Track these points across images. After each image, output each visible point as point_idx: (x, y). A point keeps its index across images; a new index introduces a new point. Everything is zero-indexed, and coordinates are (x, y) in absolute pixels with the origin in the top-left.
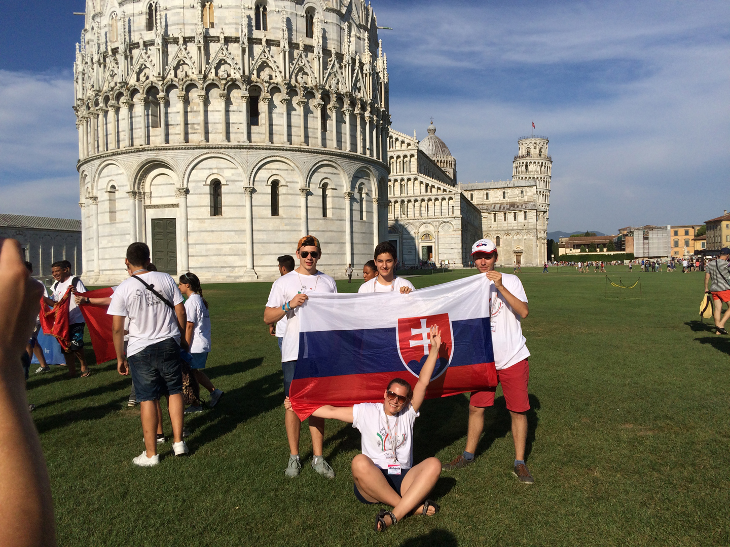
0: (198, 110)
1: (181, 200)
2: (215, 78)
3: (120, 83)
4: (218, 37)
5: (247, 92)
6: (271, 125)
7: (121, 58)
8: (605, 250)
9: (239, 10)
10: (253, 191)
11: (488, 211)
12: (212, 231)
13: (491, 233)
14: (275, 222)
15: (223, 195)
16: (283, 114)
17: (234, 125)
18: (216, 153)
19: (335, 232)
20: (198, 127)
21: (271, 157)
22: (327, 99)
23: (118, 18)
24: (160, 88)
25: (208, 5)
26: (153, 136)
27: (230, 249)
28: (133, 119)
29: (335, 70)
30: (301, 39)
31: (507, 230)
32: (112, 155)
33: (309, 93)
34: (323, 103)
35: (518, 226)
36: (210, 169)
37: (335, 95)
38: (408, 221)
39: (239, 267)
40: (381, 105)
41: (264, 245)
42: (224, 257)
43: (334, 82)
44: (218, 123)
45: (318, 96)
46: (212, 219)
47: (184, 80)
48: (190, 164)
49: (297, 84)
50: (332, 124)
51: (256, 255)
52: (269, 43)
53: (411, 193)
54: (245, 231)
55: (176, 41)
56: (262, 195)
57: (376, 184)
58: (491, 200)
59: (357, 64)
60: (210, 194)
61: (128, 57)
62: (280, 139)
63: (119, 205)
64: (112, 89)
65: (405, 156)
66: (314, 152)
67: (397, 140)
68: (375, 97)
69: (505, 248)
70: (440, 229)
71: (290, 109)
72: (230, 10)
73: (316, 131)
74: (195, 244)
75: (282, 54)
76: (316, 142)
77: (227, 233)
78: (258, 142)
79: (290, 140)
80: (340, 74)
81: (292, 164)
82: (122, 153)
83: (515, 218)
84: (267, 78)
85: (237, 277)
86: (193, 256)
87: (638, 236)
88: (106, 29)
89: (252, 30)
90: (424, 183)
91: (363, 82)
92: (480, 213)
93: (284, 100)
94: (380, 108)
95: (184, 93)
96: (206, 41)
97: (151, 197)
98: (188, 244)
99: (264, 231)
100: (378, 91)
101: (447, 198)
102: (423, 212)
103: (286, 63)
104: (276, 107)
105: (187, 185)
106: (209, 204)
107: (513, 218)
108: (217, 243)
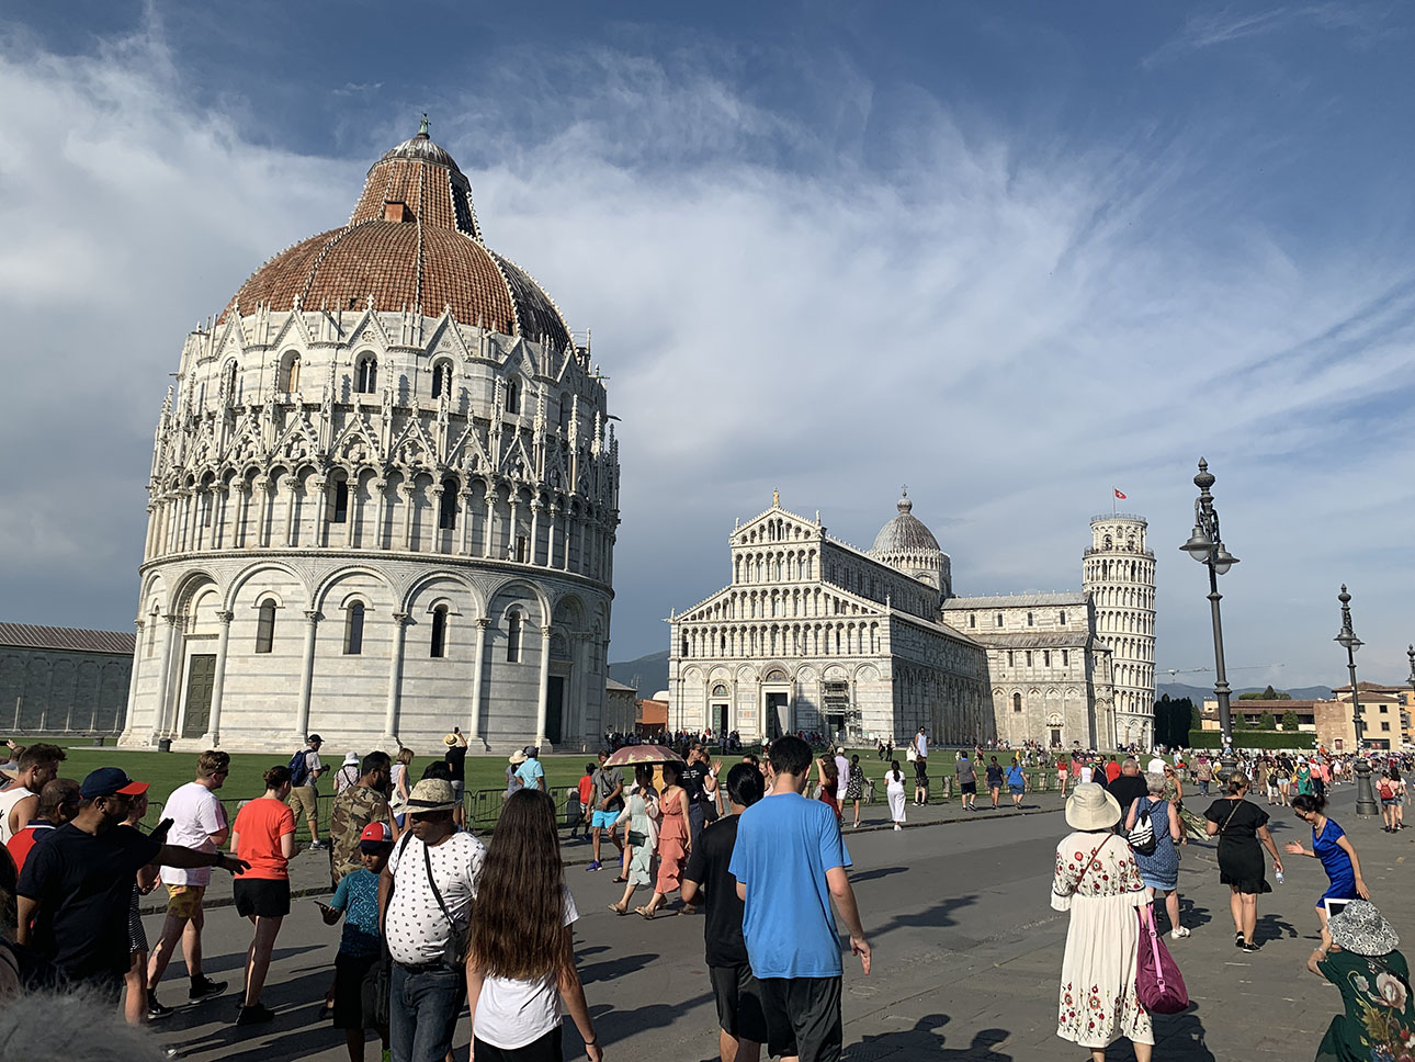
1: (219, 629)
2: (284, 459)
4: (294, 405)
5: (325, 477)
6: (359, 521)
10: (318, 617)
11: (1000, 648)
12: (255, 675)
13: (1006, 686)
14: (351, 662)
15: (276, 622)
16: (375, 505)
17: (305, 522)
18: (272, 561)
19: (451, 680)
21: (349, 567)
22: (452, 483)
24: (216, 474)
25: (297, 362)
26: (205, 538)
27: (276, 702)
30: (414, 402)
31: (1033, 682)
33: (423, 477)
34: (446, 489)
35: (1053, 676)
36: (264, 584)
37: (468, 478)
39: (284, 729)
42: (267, 714)
43: (467, 459)
45: (437, 477)
46: (257, 656)
47: (246, 463)
48: (237, 577)
49: (401, 464)
50: (463, 518)
51: (312, 712)
52: (363, 408)
53: (810, 612)
54: (300, 674)
56: (331, 623)
58: (1008, 627)
60: (260, 620)
62: (370, 543)
63: (158, 633)
65: (802, 552)
66: (422, 561)
69: (1031, 715)
70: (858, 677)
71: (391, 498)
72: (317, 367)
73: (430, 529)
74: (232, 694)
75: (381, 423)
76: (430, 545)
77: (275, 678)
78: (336, 546)
79: (385, 542)
80: (479, 448)
81: (383, 578)
84: (356, 458)
85: (278, 746)
86: (226, 711)
90: (832, 597)
91: (530, 457)
92: (985, 649)
93: (379, 487)
94: (567, 492)
95: (242, 480)
96: (281, 410)
97: (195, 623)
98: (222, 694)
99: (329, 676)
100: (566, 469)
101: (868, 623)
102: (830, 646)
103: (385, 436)
104: (370, 498)
105: (232, 608)
106: (256, 635)
107: (1044, 660)
108: (259, 693)
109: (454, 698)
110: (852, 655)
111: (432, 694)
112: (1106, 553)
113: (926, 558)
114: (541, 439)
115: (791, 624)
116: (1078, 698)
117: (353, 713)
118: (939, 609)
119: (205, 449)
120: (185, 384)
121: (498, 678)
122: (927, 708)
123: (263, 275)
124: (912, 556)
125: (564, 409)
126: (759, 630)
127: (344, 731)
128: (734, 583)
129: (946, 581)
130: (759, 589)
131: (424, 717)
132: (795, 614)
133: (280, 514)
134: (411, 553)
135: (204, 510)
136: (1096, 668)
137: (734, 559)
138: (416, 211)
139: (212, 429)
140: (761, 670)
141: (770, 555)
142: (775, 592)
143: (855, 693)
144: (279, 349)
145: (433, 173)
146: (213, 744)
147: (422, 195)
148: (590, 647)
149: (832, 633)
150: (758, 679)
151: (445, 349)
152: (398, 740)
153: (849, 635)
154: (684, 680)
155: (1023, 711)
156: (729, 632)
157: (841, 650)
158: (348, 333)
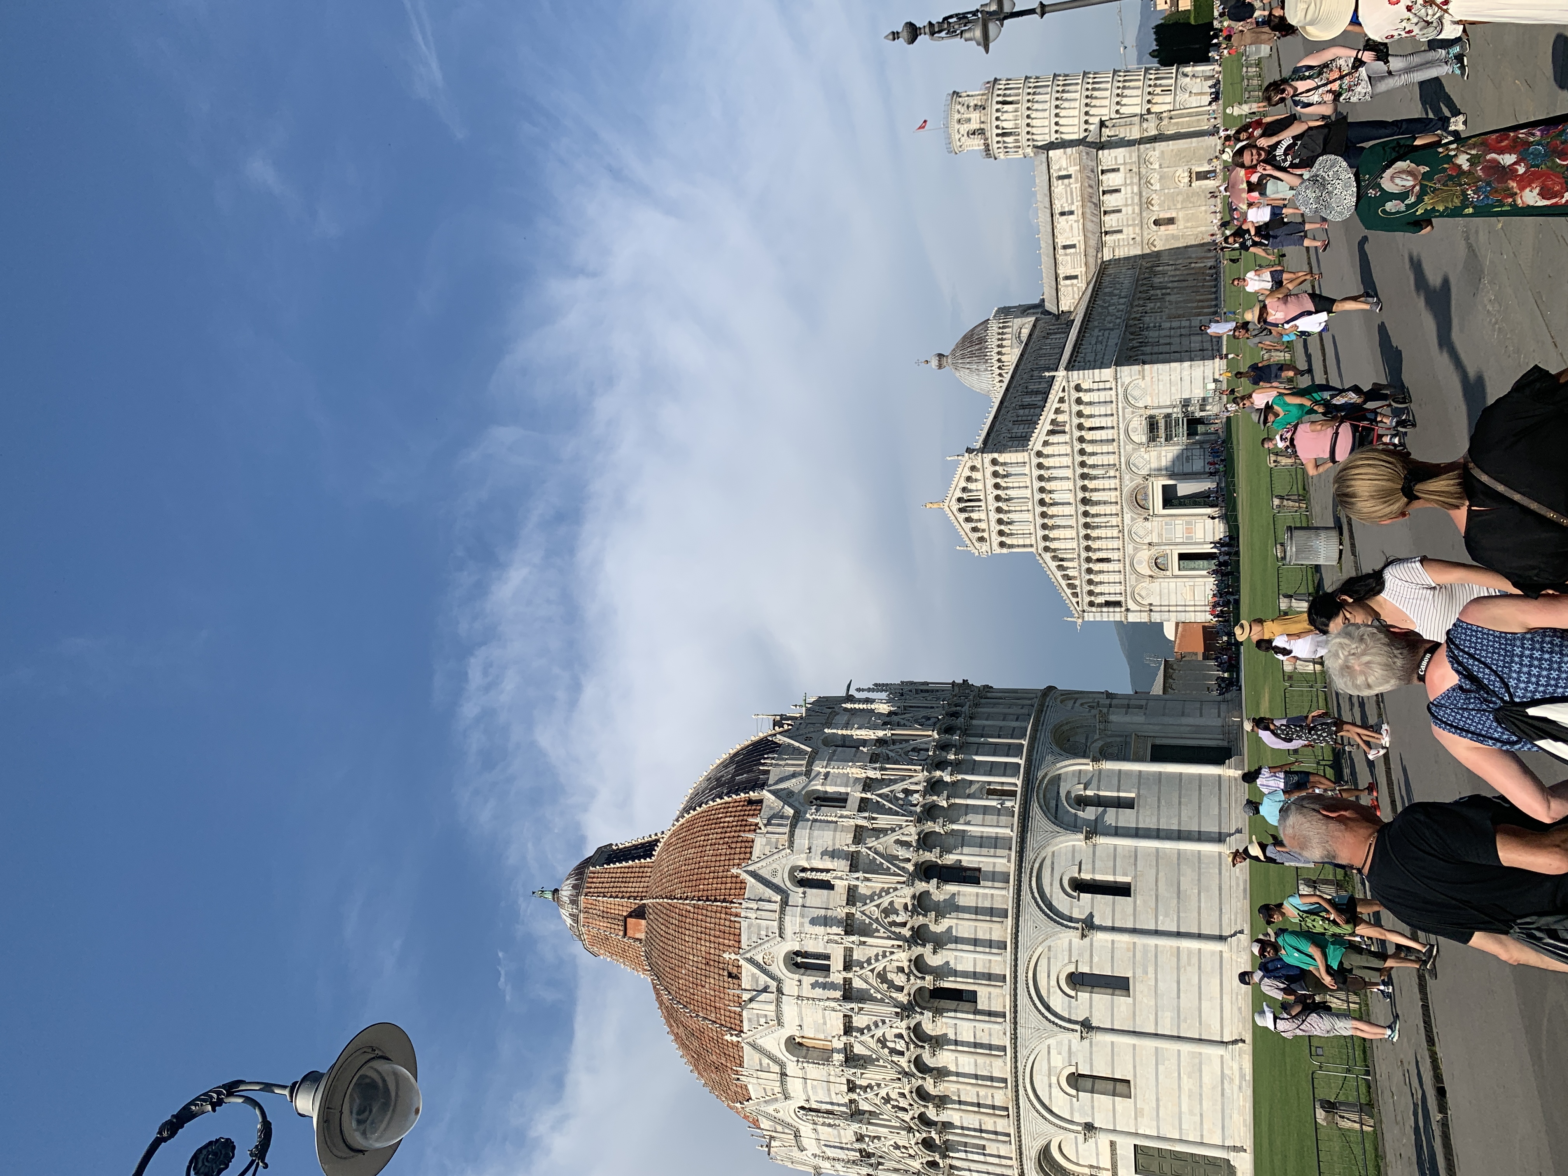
0: (955, 1088)
1: (1103, 1140)
2: (906, 1058)
4: (845, 1044)
5: (925, 1012)
6: (975, 975)
10: (1087, 1025)
11: (1101, 245)
12: (1157, 1100)
13: (1146, 236)
14: (1138, 987)
15: (1095, 1073)
17: (977, 1036)
18: (1024, 1076)
20: (984, 1092)
21: (1028, 988)
22: (928, 870)
24: (924, 1135)
25: (798, 1040)
27: (1189, 1077)
29: (881, 850)
31: (1141, 205)
33: (922, 902)
34: (935, 877)
35: (1132, 185)
36: (1050, 1086)
37: (921, 852)
39: (1222, 1068)
41: (1182, 1017)
42: (1204, 1089)
43: (901, 853)
44: (976, 1061)
45: (921, 886)
46: (1135, 1097)
47: (912, 1100)
48: (1043, 1116)
49: (908, 926)
52: (847, 967)
53: (1066, 462)
54: (1156, 1048)
55: (854, 1102)
56: (1093, 1010)
57: (1066, 762)
58: (1077, 238)
59: (868, 796)
60: (1092, 1092)
62: (999, 963)
65: (995, 474)
66: (1019, 905)
69: (1179, 206)
71: (948, 939)
72: (803, 1017)
73: (980, 895)
74: (1180, 1129)
75: (864, 948)
76: (1000, 896)
77: (1161, 1077)
78: (1004, 1002)
79: (1000, 945)
80: (886, 836)
81: (1040, 949)
83: (1113, 170)
84: (903, 976)
85: (1242, 1076)
86: (1202, 1136)
89: (832, 982)
91: (895, 782)
92: (1103, 262)
93: (935, 952)
94: (934, 740)
95: (930, 1105)
96: (851, 1059)
97: (1098, 1168)
98: (1181, 1140)
99: (1156, 1014)
100: (907, 741)
101: (1075, 395)
102: (1104, 438)
103: (878, 943)
104: (947, 963)
105: (1078, 1124)
106: (1111, 1097)
107: (1115, 195)
108: (1179, 1097)
109: (1179, 870)
110: (1115, 412)
111: (1175, 896)
112: (988, 134)
113: (999, 334)
114: (875, 769)
115: (1080, 483)
116: (1157, 153)
117: (1200, 988)
118: (1058, 317)
119: (897, 1147)
120: (825, 1165)
121: (1155, 819)
122: (1175, 324)
123: (705, 1074)
124: (997, 350)
125: (840, 743)
126: (1088, 520)
127: (1221, 999)
128: (1033, 550)
129: (1024, 310)
130: (1040, 521)
131: (1202, 905)
132: (1068, 478)
133: (969, 1063)
134: (1010, 918)
135: (966, 1151)
136: (1121, 136)
137: (1005, 551)
138: (634, 904)
139: (875, 1137)
140: (1135, 516)
141: (999, 510)
142: (1042, 502)
143: (1159, 407)
144: (785, 1060)
145: (593, 885)
146: (1242, 1154)
147: (617, 897)
148: (1113, 713)
149: (1089, 435)
150: (1146, 519)
151: (779, 875)
152: (1231, 936)
153: (1091, 416)
154: (1151, 605)
155: (1173, 215)
156: (1090, 554)
157: (1110, 425)
158: (765, 982)
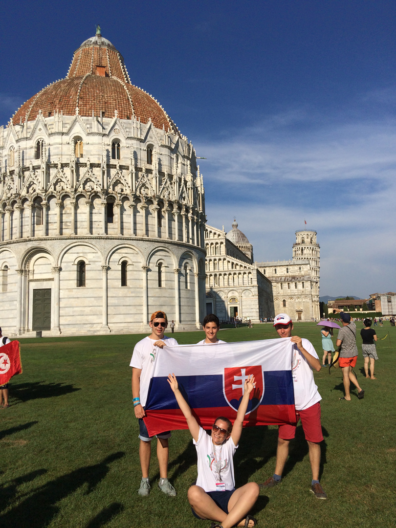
0: (70, 212)
1: (55, 276)
2: (83, 191)
3: (14, 194)
4: (86, 164)
5: (105, 200)
6: (122, 222)
7: (16, 177)
8: (361, 309)
9: (101, 146)
10: (108, 269)
11: (277, 282)
12: (78, 298)
13: (279, 297)
14: (124, 289)
15: (86, 272)
16: (130, 215)
17: (95, 223)
18: (82, 242)
19: (167, 297)
20: (70, 224)
21: (122, 244)
22: (161, 205)
23: (15, 150)
24: (43, 198)
25: (79, 142)
26: (37, 231)
27: (91, 311)
28: (23, 219)
29: (167, 185)
30: (143, 165)
31: (291, 295)
32: (6, 244)
33: (149, 201)
34: (159, 207)
35: (298, 292)
36: (78, 253)
37: (167, 202)
38: (219, 289)
39: (96, 323)
40: (200, 209)
41: (116, 307)
42: (86, 317)
43: (166, 193)
44: (84, 222)
45: (156, 203)
46: (78, 289)
47: (61, 192)
48: (63, 250)
49: (140, 195)
50: (165, 222)
51: (109, 314)
53: (221, 269)
54: (102, 297)
55: (56, 166)
56: (114, 271)
57: (197, 263)
58: (279, 274)
59: (183, 182)
60: (77, 271)
61: (21, 176)
62: (128, 232)
63: (10, 280)
64: (9, 198)
65: (217, 243)
66: (152, 241)
67: (211, 232)
68: (195, 204)
69: (290, 308)
70: (243, 295)
71: (135, 211)
72: (94, 146)
73: (154, 226)
74: (65, 307)
75: (130, 175)
76: (154, 235)
77: (89, 299)
78: (112, 234)
79: (135, 233)
80: (171, 188)
81: (137, 250)
82: (14, 243)
83: (296, 287)
84: (119, 191)
85: (95, 331)
86: (63, 316)
87: (384, 300)
88: (6, 158)
89: (110, 159)
90: (231, 262)
92: (271, 282)
93: (130, 205)
95: (59, 201)
96: (77, 166)
97: (33, 274)
98: (59, 307)
99: (116, 297)
102: (230, 282)
104: (125, 210)
105: (61, 264)
106: (76, 278)
107: (295, 287)
108: (81, 307)
109: (169, 306)
110: (240, 286)
111: (161, 304)
112: (302, 245)
113: (246, 247)
116: (308, 301)
117: (128, 314)
119: (31, 185)
127: (125, 323)
133: (82, 219)
134: (147, 238)
138: (109, 72)
139: (36, 175)
143: (241, 302)
144: (70, 135)
145: (112, 53)
146: (58, 332)
147: (110, 65)
149: (231, 277)
151: (151, 140)
153: (238, 277)
155: (287, 306)
157: (235, 284)
158: (107, 129)
